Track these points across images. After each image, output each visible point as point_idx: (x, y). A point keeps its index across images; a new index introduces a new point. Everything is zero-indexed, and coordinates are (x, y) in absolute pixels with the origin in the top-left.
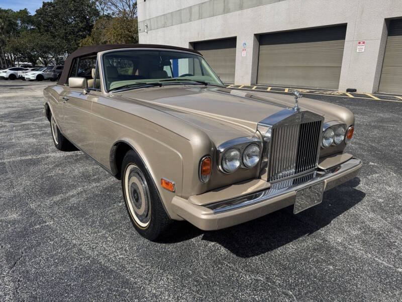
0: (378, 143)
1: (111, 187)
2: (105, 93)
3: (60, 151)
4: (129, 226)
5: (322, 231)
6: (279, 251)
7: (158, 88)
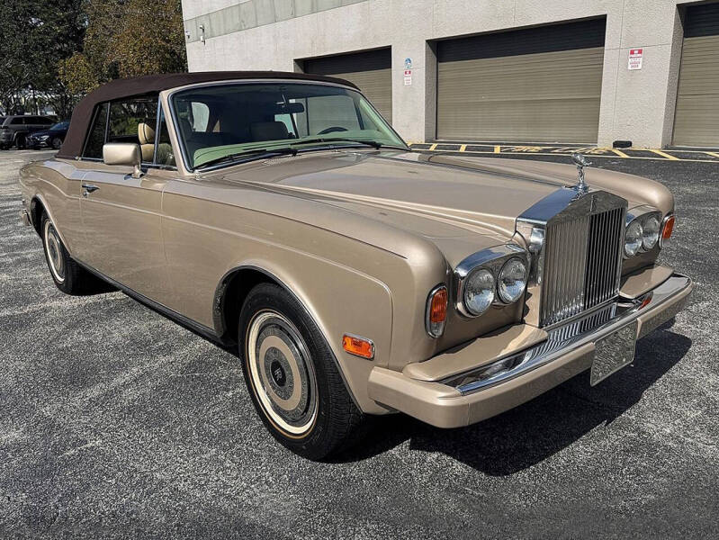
0: (694, 242)
1: (200, 362)
2: (187, 174)
3: (67, 296)
4: (260, 436)
5: (630, 415)
6: (562, 457)
7: (290, 158)
